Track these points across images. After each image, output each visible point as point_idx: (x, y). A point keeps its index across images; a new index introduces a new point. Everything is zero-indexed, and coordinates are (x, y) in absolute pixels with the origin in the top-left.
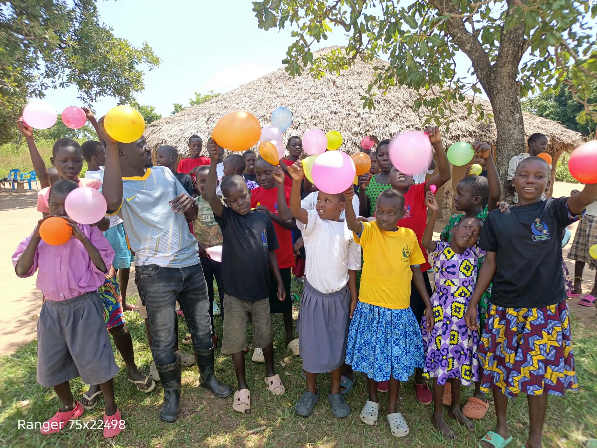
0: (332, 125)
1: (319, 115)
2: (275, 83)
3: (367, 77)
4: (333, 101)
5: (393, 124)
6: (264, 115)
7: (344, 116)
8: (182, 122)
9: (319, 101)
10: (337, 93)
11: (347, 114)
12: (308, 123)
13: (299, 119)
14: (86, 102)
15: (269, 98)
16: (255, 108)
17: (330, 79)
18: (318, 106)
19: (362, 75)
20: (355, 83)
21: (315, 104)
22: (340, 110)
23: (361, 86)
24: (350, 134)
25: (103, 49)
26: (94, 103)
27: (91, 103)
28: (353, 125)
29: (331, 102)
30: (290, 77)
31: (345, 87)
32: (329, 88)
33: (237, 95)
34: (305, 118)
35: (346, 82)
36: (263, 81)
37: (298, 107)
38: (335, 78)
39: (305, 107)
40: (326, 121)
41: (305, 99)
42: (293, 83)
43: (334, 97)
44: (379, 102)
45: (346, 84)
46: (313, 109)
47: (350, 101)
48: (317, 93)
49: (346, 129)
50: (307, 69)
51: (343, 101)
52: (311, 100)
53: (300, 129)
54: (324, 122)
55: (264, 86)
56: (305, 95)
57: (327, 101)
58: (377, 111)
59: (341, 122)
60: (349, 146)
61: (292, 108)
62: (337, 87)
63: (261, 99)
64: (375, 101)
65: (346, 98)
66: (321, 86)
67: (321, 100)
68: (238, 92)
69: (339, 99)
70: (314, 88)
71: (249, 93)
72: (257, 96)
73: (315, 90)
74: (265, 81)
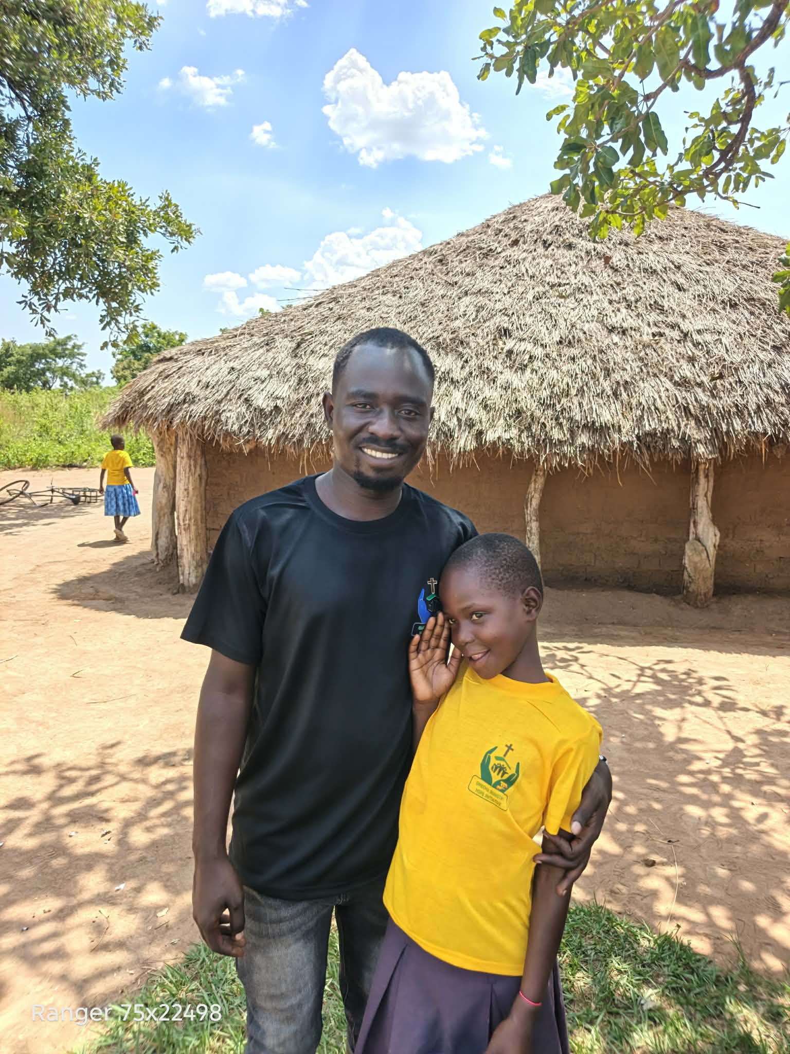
0: (619, 359)
1: (581, 335)
2: (457, 264)
3: (688, 247)
4: (611, 302)
6: (436, 334)
7: (646, 338)
8: (235, 351)
9: (571, 303)
10: (618, 284)
11: (654, 335)
12: (554, 355)
13: (529, 347)
14: (35, 312)
15: (443, 296)
16: (411, 319)
17: (593, 253)
18: (572, 313)
19: (672, 244)
20: (661, 260)
21: (562, 309)
22: (634, 323)
23: (679, 267)
24: (669, 385)
25: (70, 195)
26: (51, 315)
27: (46, 314)
28: (674, 361)
29: (606, 304)
30: (491, 250)
31: (637, 270)
32: (593, 272)
33: (365, 289)
34: (543, 342)
35: (635, 257)
36: (425, 259)
37: (521, 317)
38: (606, 250)
39: (539, 316)
40: (601, 351)
41: (537, 298)
42: (500, 261)
43: (611, 291)
44: (734, 306)
45: (638, 263)
46: (561, 322)
47: (655, 302)
48: (565, 284)
49: (656, 371)
50: (531, 232)
51: (637, 301)
52: (552, 300)
53: (533, 370)
54: (596, 353)
55: (430, 271)
56: (537, 289)
57: (595, 302)
58: (734, 326)
59: (642, 354)
60: (671, 416)
61: (506, 318)
62: (616, 270)
63: (426, 297)
64: (723, 302)
65: (642, 296)
66: (573, 268)
67: (576, 300)
68: (368, 283)
69: (625, 298)
70: (555, 272)
71: (395, 286)
72: (415, 293)
73: (558, 277)
74: (430, 259)
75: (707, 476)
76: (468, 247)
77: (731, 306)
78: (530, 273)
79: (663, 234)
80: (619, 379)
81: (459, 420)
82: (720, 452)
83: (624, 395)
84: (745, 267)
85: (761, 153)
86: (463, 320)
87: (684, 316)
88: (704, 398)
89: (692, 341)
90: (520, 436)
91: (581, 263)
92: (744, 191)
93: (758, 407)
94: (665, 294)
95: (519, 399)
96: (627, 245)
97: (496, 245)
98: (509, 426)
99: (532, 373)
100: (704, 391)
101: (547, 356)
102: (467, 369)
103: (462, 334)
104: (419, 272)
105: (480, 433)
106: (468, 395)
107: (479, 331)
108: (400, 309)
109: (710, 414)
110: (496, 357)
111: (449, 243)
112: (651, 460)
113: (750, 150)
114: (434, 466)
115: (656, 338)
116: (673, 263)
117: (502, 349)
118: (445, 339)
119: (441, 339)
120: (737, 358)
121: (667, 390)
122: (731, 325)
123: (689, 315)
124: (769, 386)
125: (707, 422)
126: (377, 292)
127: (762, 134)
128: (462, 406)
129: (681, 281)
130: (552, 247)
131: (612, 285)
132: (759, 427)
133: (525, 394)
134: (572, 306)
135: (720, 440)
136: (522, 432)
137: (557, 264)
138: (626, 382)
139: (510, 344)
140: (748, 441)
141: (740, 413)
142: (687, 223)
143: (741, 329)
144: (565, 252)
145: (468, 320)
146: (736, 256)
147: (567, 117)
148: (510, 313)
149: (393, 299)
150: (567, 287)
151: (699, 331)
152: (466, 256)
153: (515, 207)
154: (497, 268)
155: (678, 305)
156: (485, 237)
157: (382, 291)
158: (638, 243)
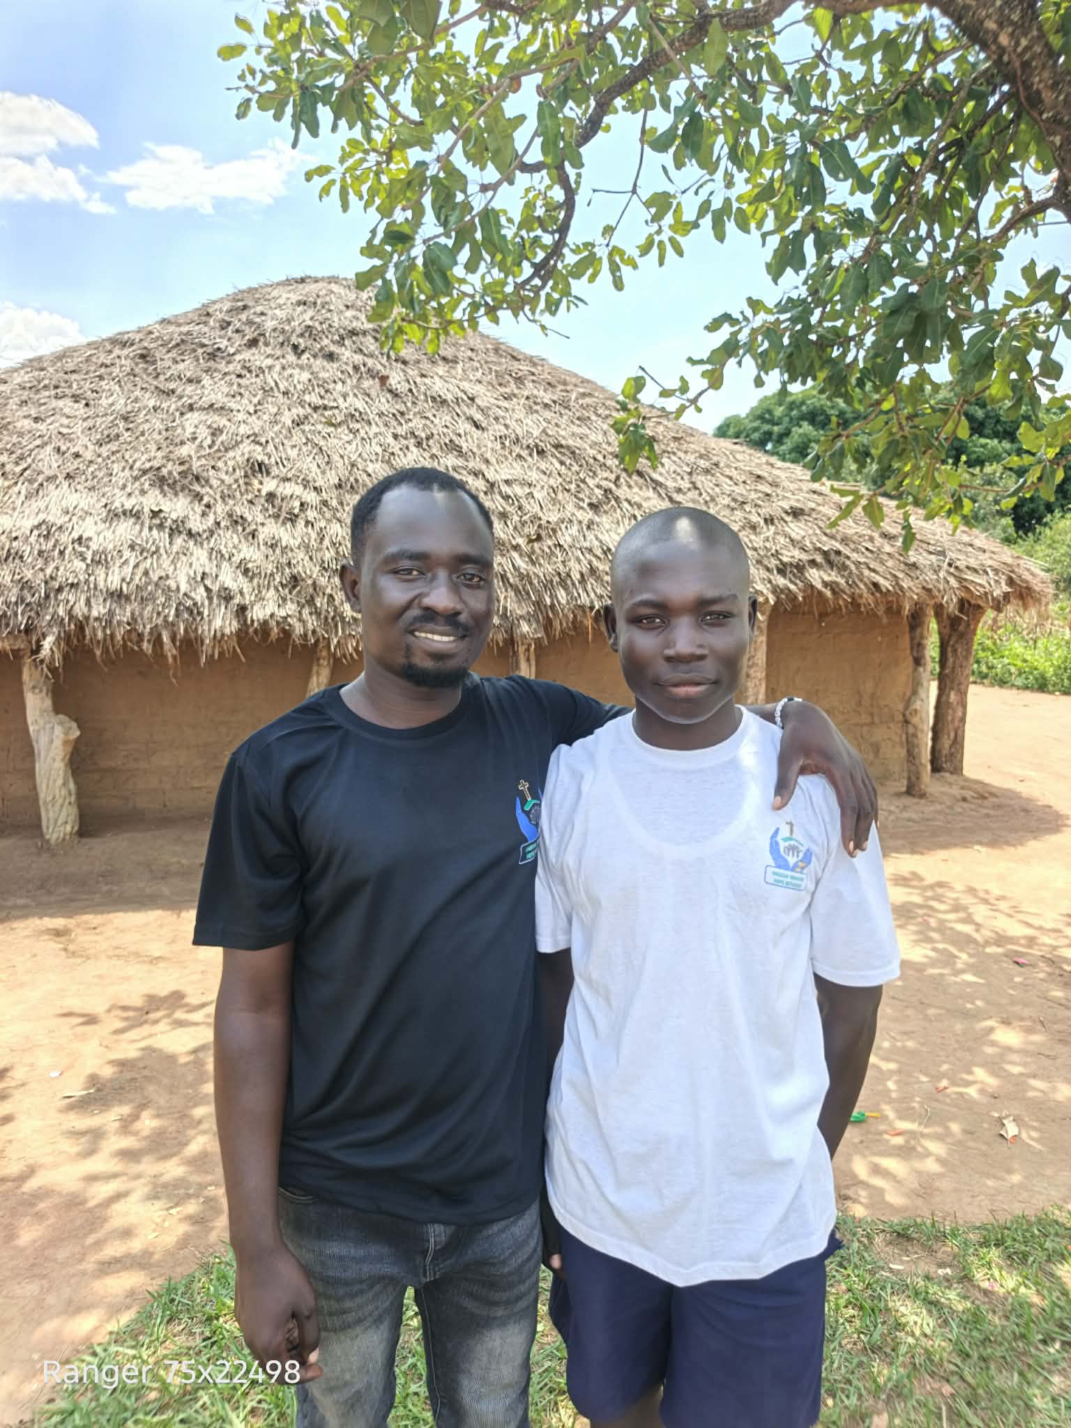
1: (365, 477)
2: (170, 363)
3: (479, 374)
4: (396, 436)
5: (604, 520)
6: (156, 464)
9: (344, 434)
10: (402, 414)
12: (334, 503)
13: (297, 490)
15: (155, 409)
16: (109, 439)
17: (362, 368)
18: (349, 447)
19: (459, 367)
20: (451, 388)
21: (334, 441)
23: (472, 399)
29: (390, 440)
30: (219, 349)
31: (422, 397)
32: (369, 395)
33: (24, 388)
34: (317, 484)
35: (418, 380)
36: (117, 352)
37: (281, 448)
38: (379, 367)
39: (304, 449)
41: (298, 423)
42: (235, 367)
43: (394, 423)
44: (541, 453)
45: (423, 388)
46: (336, 458)
47: (451, 441)
48: (332, 408)
50: (275, 330)
51: (428, 439)
52: (319, 427)
53: (307, 522)
55: (128, 369)
56: (294, 411)
57: (376, 435)
58: (545, 478)
61: (259, 449)
62: (396, 395)
63: (129, 408)
64: (528, 447)
65: (435, 432)
66: (339, 386)
67: (351, 431)
68: (26, 379)
69: (413, 433)
70: (317, 390)
71: (75, 386)
72: (111, 400)
73: (322, 397)
74: (125, 352)
75: (528, 660)
76: (183, 341)
77: (538, 453)
78: (282, 388)
79: (448, 352)
81: (208, 589)
82: (546, 630)
84: (546, 406)
86: (194, 446)
87: (487, 461)
88: (521, 563)
89: (500, 493)
90: (300, 612)
91: (348, 381)
92: (554, 314)
93: (582, 575)
94: (462, 431)
95: (294, 562)
96: (405, 363)
97: (225, 342)
98: (284, 600)
99: (306, 526)
100: (521, 555)
101: (325, 503)
102: (211, 518)
103: (196, 465)
104: (112, 369)
105: (242, 609)
106: (218, 556)
107: (220, 464)
108: (90, 423)
109: (531, 583)
110: (251, 502)
111: (151, 332)
114: (174, 657)
116: (465, 394)
117: (259, 491)
118: (170, 473)
119: (164, 471)
120: (554, 518)
122: (542, 476)
123: (493, 460)
124: (590, 550)
125: (528, 594)
126: (47, 393)
127: (577, 247)
128: (210, 568)
129: (478, 416)
130: (307, 355)
131: (394, 415)
132: (584, 600)
133: (301, 555)
134: (347, 439)
135: (545, 615)
136: (303, 606)
137: (317, 378)
139: (269, 485)
140: (575, 616)
141: (563, 583)
142: (472, 344)
143: (552, 482)
144: (325, 363)
145: (201, 446)
146: (535, 392)
147: (333, 182)
148: (263, 440)
149: (76, 406)
150: (336, 411)
151: (507, 482)
152: (182, 354)
153: (242, 292)
154: (233, 376)
155: (479, 447)
156: (206, 329)
157: (53, 392)
158: (418, 362)
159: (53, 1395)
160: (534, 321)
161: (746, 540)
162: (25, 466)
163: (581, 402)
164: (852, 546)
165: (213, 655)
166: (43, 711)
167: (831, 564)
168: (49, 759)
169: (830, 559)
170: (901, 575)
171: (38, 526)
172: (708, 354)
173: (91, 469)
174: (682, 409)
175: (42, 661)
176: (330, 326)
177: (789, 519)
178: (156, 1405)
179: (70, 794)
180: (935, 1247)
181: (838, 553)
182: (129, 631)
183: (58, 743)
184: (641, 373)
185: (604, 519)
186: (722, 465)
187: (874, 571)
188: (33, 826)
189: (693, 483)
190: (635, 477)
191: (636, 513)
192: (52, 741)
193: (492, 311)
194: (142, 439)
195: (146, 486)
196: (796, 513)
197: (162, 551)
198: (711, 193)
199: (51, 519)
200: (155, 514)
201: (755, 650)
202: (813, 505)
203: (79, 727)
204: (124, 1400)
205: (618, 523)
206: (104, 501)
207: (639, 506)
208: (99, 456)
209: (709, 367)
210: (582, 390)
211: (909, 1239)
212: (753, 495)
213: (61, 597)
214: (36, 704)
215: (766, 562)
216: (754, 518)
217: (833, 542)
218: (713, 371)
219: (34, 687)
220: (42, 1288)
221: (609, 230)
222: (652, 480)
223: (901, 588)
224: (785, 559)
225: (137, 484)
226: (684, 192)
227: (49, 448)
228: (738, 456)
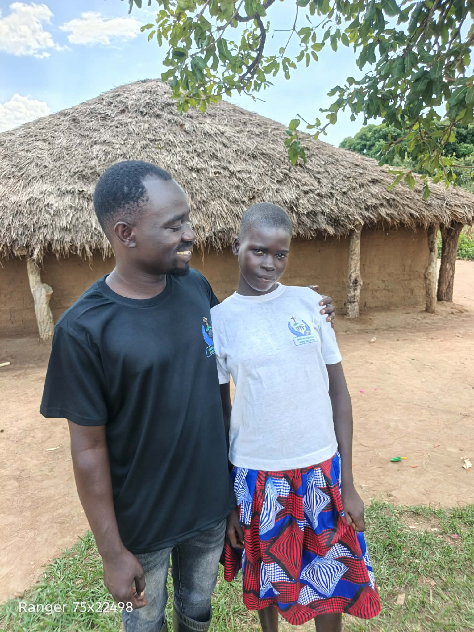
0: (198, 188)
1: (174, 172)
2: (86, 123)
3: (226, 122)
4: (188, 152)
6: (80, 169)
7: (211, 175)
9: (165, 152)
10: (191, 142)
11: (215, 173)
15: (80, 144)
16: (59, 159)
17: (172, 121)
18: (167, 158)
19: (217, 119)
20: (213, 128)
21: (160, 156)
22: (203, 166)
23: (223, 133)
24: (226, 202)
28: (228, 189)
29: (185, 154)
30: (107, 115)
31: (200, 133)
32: (175, 134)
33: (21, 137)
35: (198, 125)
36: (62, 118)
38: (180, 120)
40: (187, 183)
41: (144, 148)
42: (115, 123)
43: (187, 146)
44: (255, 157)
45: (200, 129)
46: (160, 163)
47: (213, 153)
48: (159, 140)
49: (219, 194)
50: (132, 105)
51: (202, 153)
52: (153, 149)
54: (185, 184)
55: (67, 126)
56: (142, 142)
57: (179, 152)
58: (257, 169)
59: (210, 184)
60: (230, 221)
62: (188, 133)
63: (68, 145)
64: (249, 155)
65: (205, 149)
66: (162, 130)
67: (167, 150)
68: (23, 132)
69: (195, 151)
70: (152, 132)
71: (44, 135)
72: (60, 141)
73: (154, 136)
74: (66, 118)
76: (91, 112)
77: (253, 157)
78: (136, 132)
79: (212, 112)
80: (199, 199)
83: (204, 209)
84: (257, 135)
85: (267, 70)
86: (97, 161)
87: (230, 163)
89: (236, 178)
91: (166, 127)
92: (258, 91)
94: (218, 149)
96: (191, 117)
97: (110, 112)
100: (246, 206)
103: (98, 169)
104: (60, 126)
108: (51, 151)
111: (77, 109)
112: (222, 247)
113: (260, 67)
114: (91, 257)
115: (217, 175)
116: (220, 131)
118: (87, 173)
119: (84, 173)
120: (261, 188)
121: (227, 206)
122: (255, 168)
123: (233, 162)
124: (278, 202)
126: (31, 139)
127: (268, 58)
129: (225, 141)
130: (147, 116)
131: (187, 142)
134: (166, 154)
137: (152, 126)
138: (204, 201)
142: (222, 107)
143: (260, 171)
144: (155, 120)
145: (100, 161)
146: (252, 129)
147: (154, 32)
148: (128, 157)
149: (44, 144)
150: (161, 142)
151: (239, 172)
152: (91, 118)
153: (117, 88)
154: (114, 127)
155: (226, 156)
156: (102, 106)
157: (34, 138)
158: (198, 117)
159: (39, 580)
160: (250, 95)
161: (351, 195)
162: (23, 172)
163: (273, 133)
164: (400, 197)
165: (108, 256)
166: (36, 282)
167: (390, 205)
168: (40, 304)
169: (390, 203)
170: (423, 209)
171: (30, 199)
172: (329, 107)
173: (52, 173)
174: (318, 134)
175: (34, 260)
176: (158, 102)
177: (370, 184)
178: (82, 585)
179: (50, 318)
180: (430, 519)
181: (394, 200)
182: (71, 246)
183: (44, 296)
184: (298, 118)
185: (284, 187)
186: (339, 160)
187: (410, 208)
188: (36, 333)
189: (326, 169)
190: (299, 167)
191: (299, 184)
192: (41, 296)
193: (228, 91)
194: (74, 158)
195: (76, 180)
196: (374, 182)
197: (84, 209)
198: (330, 27)
199: (35, 196)
200: (81, 192)
201: (355, 247)
202: (382, 178)
203: (53, 289)
204: (68, 583)
205: (290, 189)
206: (58, 187)
207: (300, 181)
208: (55, 167)
209: (330, 113)
210: (273, 127)
211: (418, 515)
212: (354, 174)
213: (40, 231)
214: (33, 279)
215: (360, 205)
216: (354, 185)
217: (391, 195)
218: (332, 115)
219: (32, 272)
220: (35, 534)
221: (282, 50)
222: (306, 168)
223: (424, 216)
224: (369, 204)
225: (72, 179)
226: (316, 27)
227: (33, 164)
228: (347, 156)
